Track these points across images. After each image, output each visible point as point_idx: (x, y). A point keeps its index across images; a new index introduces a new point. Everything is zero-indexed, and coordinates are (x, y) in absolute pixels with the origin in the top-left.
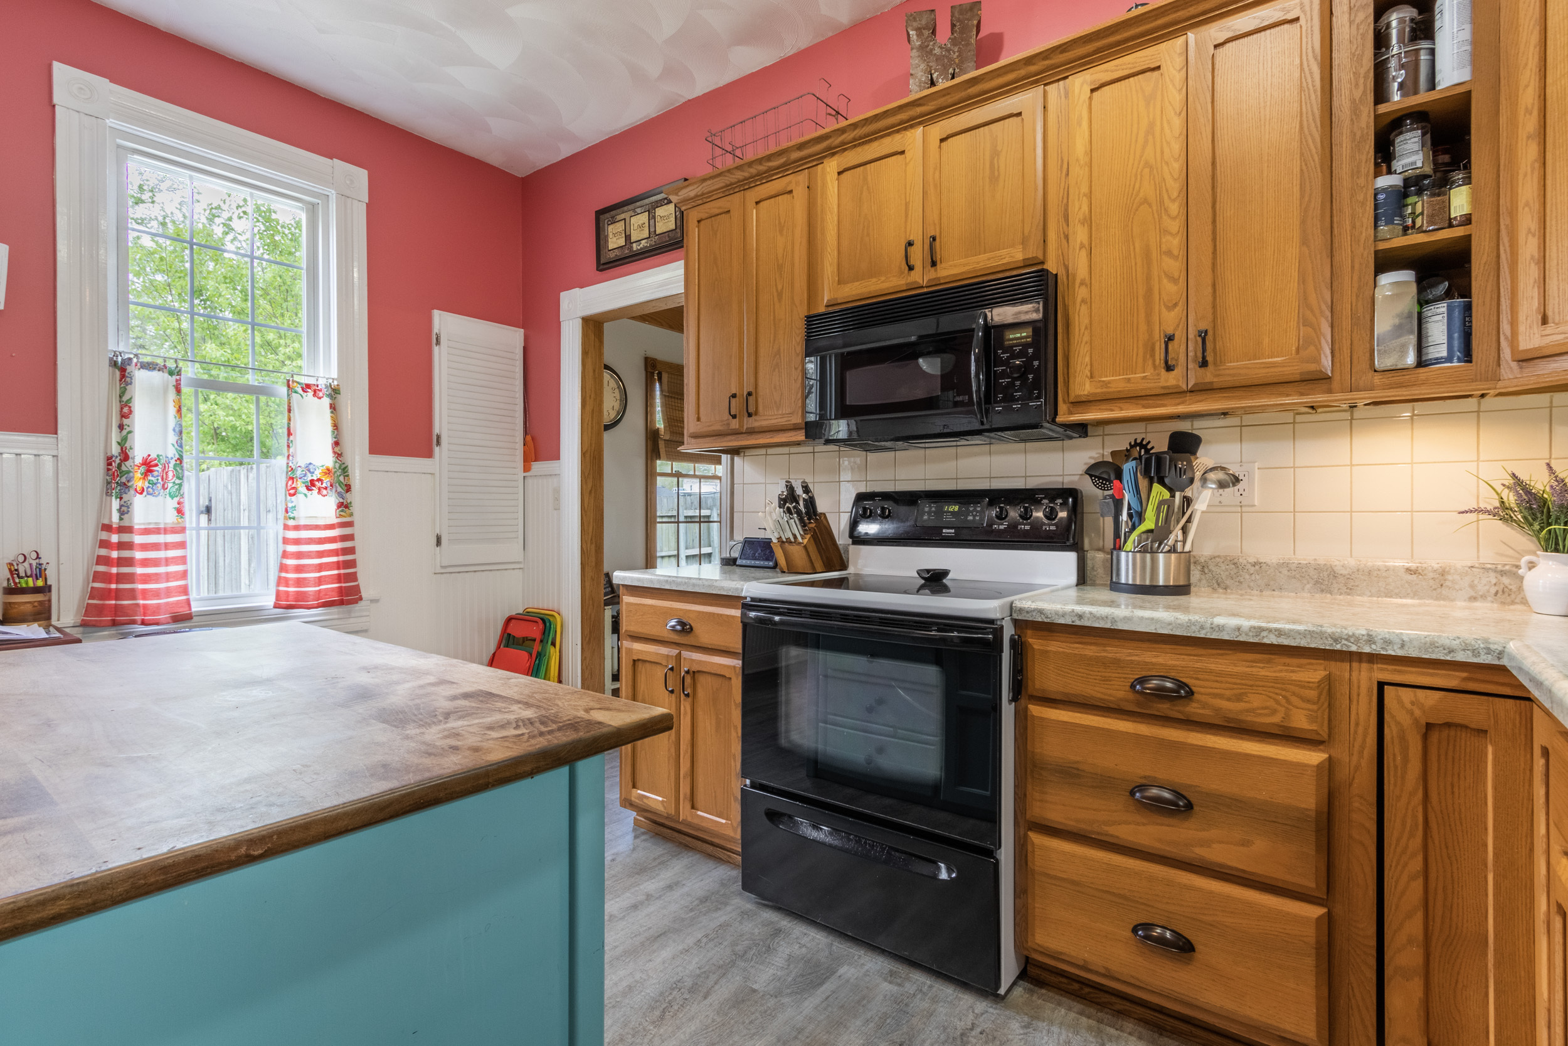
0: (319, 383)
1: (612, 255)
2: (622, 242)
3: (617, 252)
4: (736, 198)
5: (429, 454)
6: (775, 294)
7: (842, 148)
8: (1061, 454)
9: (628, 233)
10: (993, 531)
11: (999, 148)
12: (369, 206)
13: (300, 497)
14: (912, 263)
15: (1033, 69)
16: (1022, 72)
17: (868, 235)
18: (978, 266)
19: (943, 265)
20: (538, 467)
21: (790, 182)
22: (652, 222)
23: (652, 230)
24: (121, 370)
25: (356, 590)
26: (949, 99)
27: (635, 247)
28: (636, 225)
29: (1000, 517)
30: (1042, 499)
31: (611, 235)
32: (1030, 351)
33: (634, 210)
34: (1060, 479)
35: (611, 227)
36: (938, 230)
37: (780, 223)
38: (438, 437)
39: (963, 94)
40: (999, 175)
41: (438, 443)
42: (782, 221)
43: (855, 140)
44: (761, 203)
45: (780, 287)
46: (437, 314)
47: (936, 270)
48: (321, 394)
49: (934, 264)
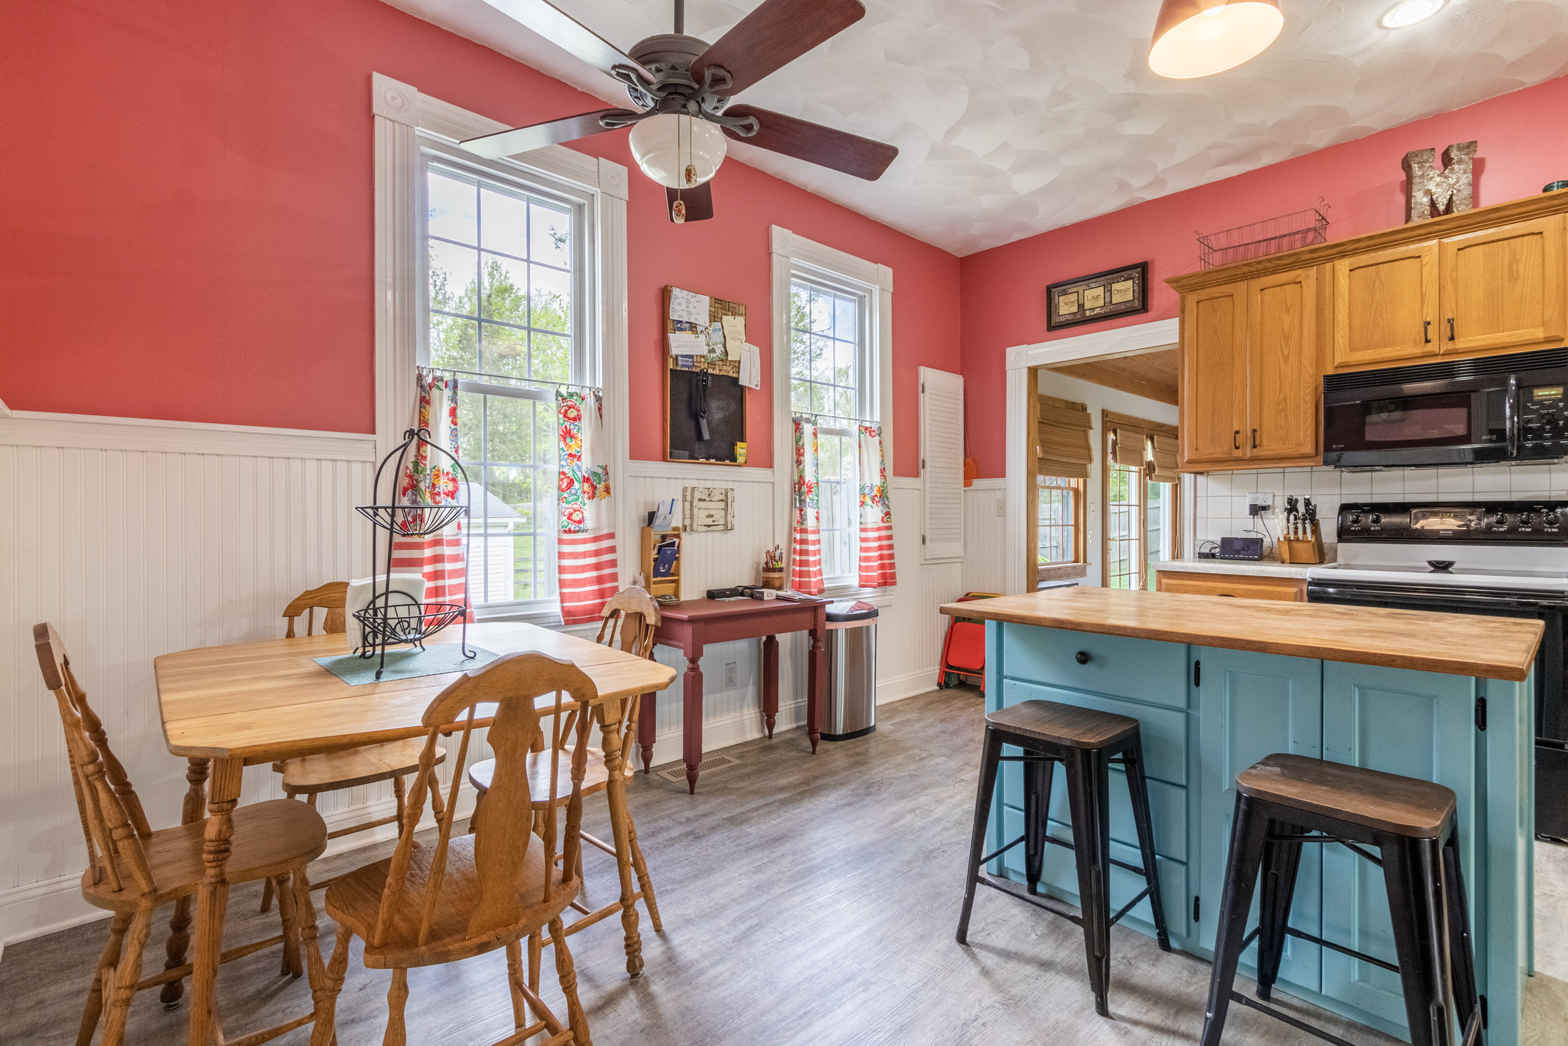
0: (873, 426)
1: (1062, 319)
2: (1075, 309)
3: (1068, 317)
4: (1243, 285)
5: (917, 475)
6: (1281, 358)
7: (1355, 252)
8: (1548, 475)
9: (1081, 302)
10: (1492, 532)
11: (1518, 257)
12: (893, 294)
13: (868, 508)
14: (1429, 338)
15: (1555, 202)
16: (1546, 204)
17: (1381, 315)
18: (1498, 341)
19: (1461, 340)
20: (977, 483)
21: (1299, 276)
22: (1108, 294)
23: (1107, 300)
24: (797, 423)
25: (893, 576)
26: (1470, 221)
27: (1088, 313)
28: (1090, 297)
29: (1500, 522)
30: (1541, 509)
31: (1062, 304)
32: (1561, 404)
33: (1088, 285)
34: (1547, 494)
35: (1061, 298)
36: (1455, 313)
37: (1286, 305)
38: (924, 462)
39: (1484, 218)
40: (1518, 274)
41: (923, 467)
42: (1289, 304)
43: (1368, 247)
44: (1266, 291)
45: (1286, 353)
46: (922, 370)
47: (1454, 344)
48: (874, 434)
49: (1452, 338)
